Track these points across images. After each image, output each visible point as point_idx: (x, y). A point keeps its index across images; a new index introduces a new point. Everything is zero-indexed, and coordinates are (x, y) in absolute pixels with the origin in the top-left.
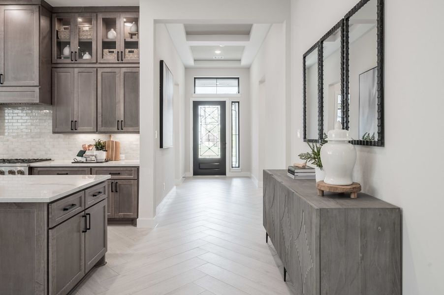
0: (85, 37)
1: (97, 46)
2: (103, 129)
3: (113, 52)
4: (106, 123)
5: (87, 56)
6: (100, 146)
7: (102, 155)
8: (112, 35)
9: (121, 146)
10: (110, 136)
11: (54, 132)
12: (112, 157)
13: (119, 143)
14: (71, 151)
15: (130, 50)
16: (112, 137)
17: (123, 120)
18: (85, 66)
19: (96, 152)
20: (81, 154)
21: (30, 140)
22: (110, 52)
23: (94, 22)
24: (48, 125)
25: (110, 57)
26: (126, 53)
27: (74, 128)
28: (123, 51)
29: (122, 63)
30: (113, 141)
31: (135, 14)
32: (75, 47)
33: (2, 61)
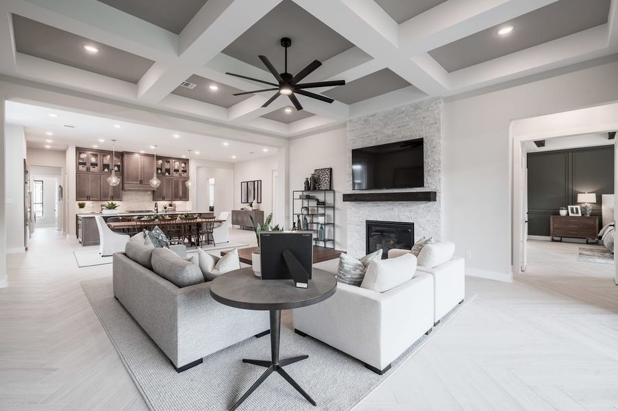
1: (172, 171)
4: (174, 197)
5: (167, 174)
11: (153, 200)
17: (181, 196)
18: (168, 177)
22: (176, 173)
23: (171, 162)
29: (181, 177)
30: (174, 204)
31: (186, 161)
32: (164, 171)
33: (142, 176)
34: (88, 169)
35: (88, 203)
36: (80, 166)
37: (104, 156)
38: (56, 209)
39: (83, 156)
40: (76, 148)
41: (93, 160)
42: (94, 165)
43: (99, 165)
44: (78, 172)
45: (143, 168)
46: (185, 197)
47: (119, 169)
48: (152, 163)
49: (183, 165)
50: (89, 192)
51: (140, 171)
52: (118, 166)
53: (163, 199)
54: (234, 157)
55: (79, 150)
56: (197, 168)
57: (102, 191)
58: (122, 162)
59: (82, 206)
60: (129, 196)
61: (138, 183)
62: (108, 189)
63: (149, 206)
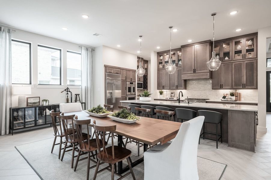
0: (226, 51)
1: (232, 54)
2: (235, 87)
3: (240, 55)
4: (236, 85)
5: (227, 58)
6: (232, 95)
7: (234, 98)
8: (239, 47)
9: (242, 94)
10: (236, 90)
11: (212, 89)
12: (237, 99)
13: (241, 93)
14: (217, 96)
15: (249, 53)
16: (237, 91)
17: (245, 83)
18: (227, 62)
19: (230, 97)
20: (224, 97)
21: (200, 92)
22: (238, 55)
23: (231, 44)
24: (210, 86)
25: (239, 57)
26: (247, 55)
27: (221, 87)
28: (246, 54)
29: (245, 59)
30: (237, 93)
31: (253, 37)
33: (196, 65)
41: (167, 59)
45: (196, 57)
46: (250, 85)
48: (205, 50)
49: (249, 42)
50: (164, 83)
51: (193, 60)
60: (193, 85)
61: (192, 72)
62: (175, 80)
63: (210, 94)
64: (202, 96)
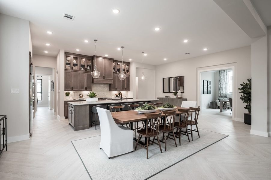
5: (118, 73)
15: (127, 72)
17: (126, 88)
31: (128, 64)
32: (116, 70)
33: (105, 73)
34: (72, 68)
35: (71, 93)
36: (67, 66)
37: (82, 59)
38: (49, 96)
39: (69, 58)
40: (65, 52)
41: (75, 61)
42: (75, 65)
43: (78, 65)
44: (66, 70)
45: (105, 68)
46: (128, 89)
47: (90, 68)
48: (111, 64)
49: (127, 66)
50: (72, 84)
51: (103, 70)
52: (90, 66)
53: (116, 90)
54: (165, 59)
55: (67, 54)
56: (137, 68)
57: (80, 84)
58: (93, 63)
59: (67, 95)
60: (96, 88)
61: (103, 78)
62: (84, 83)
63: (107, 94)
64: (102, 96)
